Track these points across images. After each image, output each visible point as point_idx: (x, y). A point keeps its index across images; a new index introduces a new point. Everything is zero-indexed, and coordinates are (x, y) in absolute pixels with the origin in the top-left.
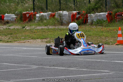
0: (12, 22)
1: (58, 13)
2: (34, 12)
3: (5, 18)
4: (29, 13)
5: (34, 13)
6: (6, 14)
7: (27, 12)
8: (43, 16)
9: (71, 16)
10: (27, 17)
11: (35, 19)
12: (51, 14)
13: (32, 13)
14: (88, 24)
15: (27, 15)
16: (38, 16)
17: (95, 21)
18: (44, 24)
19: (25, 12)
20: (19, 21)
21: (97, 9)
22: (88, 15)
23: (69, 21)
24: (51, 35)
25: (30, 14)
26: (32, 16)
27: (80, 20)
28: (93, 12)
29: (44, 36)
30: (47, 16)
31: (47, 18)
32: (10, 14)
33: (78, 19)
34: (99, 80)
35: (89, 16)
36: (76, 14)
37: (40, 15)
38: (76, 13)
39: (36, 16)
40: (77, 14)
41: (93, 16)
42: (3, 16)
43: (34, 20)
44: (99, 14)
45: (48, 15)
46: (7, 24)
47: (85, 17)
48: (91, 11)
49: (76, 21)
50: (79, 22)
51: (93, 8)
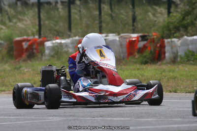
2: (40, 37)
4: (29, 41)
5: (41, 39)
7: (25, 37)
8: (62, 46)
9: (125, 43)
10: (23, 49)
11: (42, 53)
13: (35, 40)
14: (164, 61)
15: (25, 45)
16: (48, 47)
17: (180, 56)
19: (18, 39)
20: (5, 59)
21: (186, 27)
22: (166, 41)
23: (122, 55)
25: (31, 42)
26: (35, 46)
27: (147, 53)
28: (178, 35)
30: (70, 46)
31: (70, 50)
33: (141, 51)
35: (168, 42)
36: (137, 41)
38: (138, 37)
39: (44, 46)
40: (140, 39)
41: (176, 44)
43: (40, 56)
44: (190, 38)
45: (72, 43)
47: (158, 45)
48: (173, 32)
49: (137, 56)
50: (145, 57)
51: (178, 25)
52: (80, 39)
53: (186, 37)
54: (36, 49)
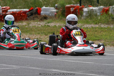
0: (51, 17)
1: (113, 8)
2: (80, 5)
3: (42, 12)
4: (74, 7)
5: (81, 7)
6: (44, 7)
7: (72, 5)
8: (93, 11)
11: (82, 15)
12: (104, 8)
13: (78, 7)
15: (72, 10)
16: (85, 11)
18: (94, 22)
19: (68, 5)
20: (60, 17)
24: (105, 35)
25: (75, 8)
26: (77, 10)
29: (96, 37)
30: (98, 11)
31: (98, 14)
32: (48, 8)
37: (88, 9)
39: (83, 10)
42: (39, 9)
45: (99, 9)
46: (45, 20)
52: (104, 7)
54: (78, 12)
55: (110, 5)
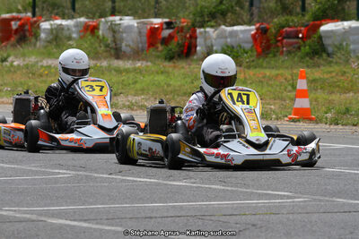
1: (107, 22)
2: (34, 15)
4: (20, 19)
5: (35, 19)
7: (14, 14)
8: (63, 29)
9: (145, 31)
10: (12, 30)
11: (36, 36)
12: (86, 23)
13: (28, 19)
14: (195, 57)
15: (14, 25)
16: (44, 29)
17: (216, 51)
19: (6, 16)
21: (224, 14)
22: (198, 30)
23: (140, 45)
25: (22, 21)
26: (27, 27)
27: (173, 45)
28: (213, 23)
30: (74, 29)
31: (74, 35)
33: (166, 41)
34: (267, 217)
35: (201, 33)
36: (161, 28)
37: (51, 25)
38: (161, 24)
39: (39, 27)
40: (165, 26)
41: (211, 36)
43: (33, 40)
44: (229, 29)
45: (76, 25)
47: (188, 36)
48: (207, 19)
49: (160, 47)
50: (171, 50)
51: (214, 10)
52: (86, 20)
53: (223, 27)
54: (29, 31)
55: (101, 16)
